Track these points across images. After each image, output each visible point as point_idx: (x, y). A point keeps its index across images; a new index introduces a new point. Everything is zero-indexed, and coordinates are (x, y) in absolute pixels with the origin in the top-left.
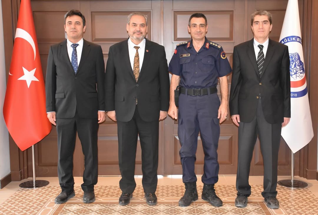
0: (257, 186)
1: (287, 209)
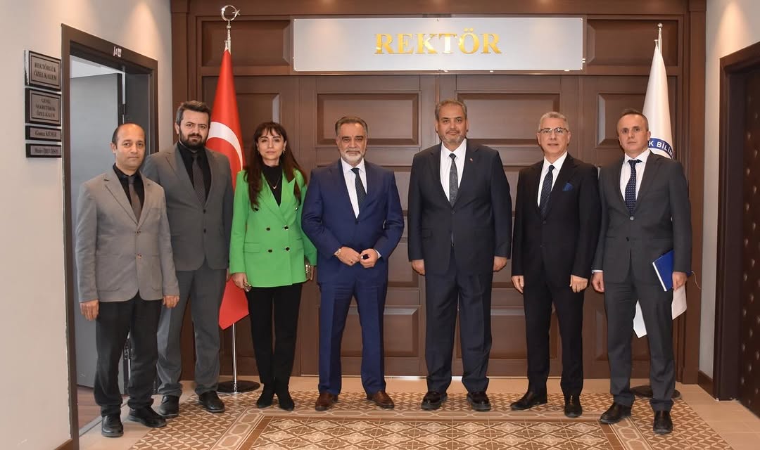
0: (597, 395)
1: (643, 431)
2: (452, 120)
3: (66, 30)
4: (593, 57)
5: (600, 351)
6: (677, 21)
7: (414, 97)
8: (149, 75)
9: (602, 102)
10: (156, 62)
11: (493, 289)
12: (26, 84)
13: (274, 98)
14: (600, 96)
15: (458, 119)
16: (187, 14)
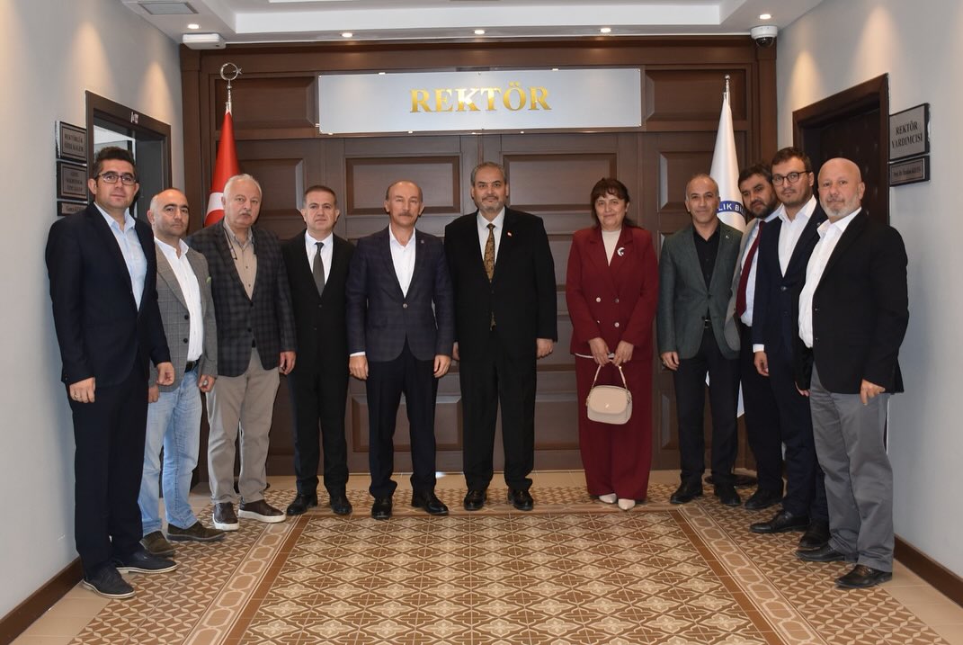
2: (489, 185)
3: (90, 97)
4: (653, 113)
5: (666, 440)
6: (745, 70)
7: (455, 161)
8: (162, 142)
9: (664, 162)
10: (169, 127)
11: (538, 373)
12: (57, 156)
13: (298, 163)
14: (662, 157)
15: (496, 184)
16: (199, 71)
